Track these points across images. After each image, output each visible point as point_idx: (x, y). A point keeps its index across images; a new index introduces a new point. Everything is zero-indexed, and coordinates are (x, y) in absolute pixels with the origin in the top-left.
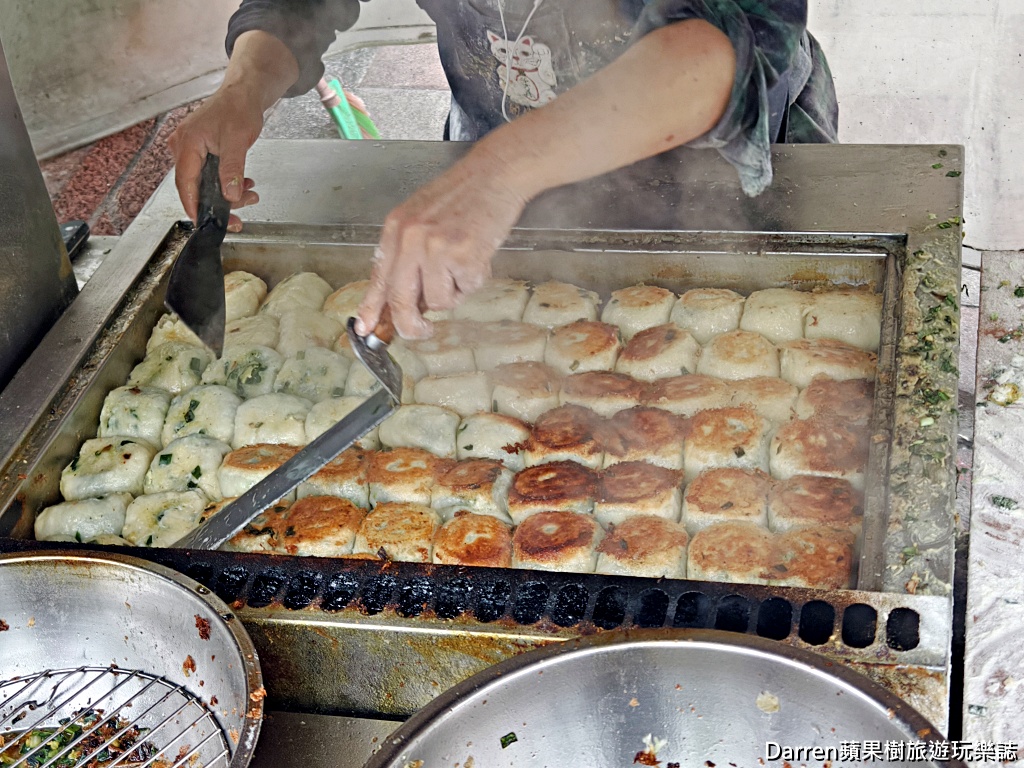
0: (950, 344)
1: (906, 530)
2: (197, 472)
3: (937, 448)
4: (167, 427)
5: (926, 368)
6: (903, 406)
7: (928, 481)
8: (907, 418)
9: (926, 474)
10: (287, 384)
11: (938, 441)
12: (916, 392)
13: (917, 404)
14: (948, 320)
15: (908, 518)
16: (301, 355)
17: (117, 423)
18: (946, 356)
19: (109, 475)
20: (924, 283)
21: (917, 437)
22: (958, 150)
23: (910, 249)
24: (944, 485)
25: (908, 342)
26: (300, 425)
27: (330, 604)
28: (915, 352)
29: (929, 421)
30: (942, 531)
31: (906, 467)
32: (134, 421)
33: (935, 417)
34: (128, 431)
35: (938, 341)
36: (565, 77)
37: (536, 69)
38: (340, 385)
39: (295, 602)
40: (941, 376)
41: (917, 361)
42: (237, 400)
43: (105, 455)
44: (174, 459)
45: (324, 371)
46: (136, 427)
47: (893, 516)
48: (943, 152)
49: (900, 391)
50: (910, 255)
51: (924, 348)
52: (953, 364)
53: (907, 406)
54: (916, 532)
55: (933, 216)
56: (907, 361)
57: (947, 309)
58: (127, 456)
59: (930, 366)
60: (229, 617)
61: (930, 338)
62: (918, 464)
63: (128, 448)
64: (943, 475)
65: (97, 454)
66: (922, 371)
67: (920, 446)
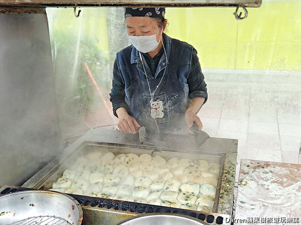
0: (233, 172)
1: (222, 205)
2: (82, 185)
3: (230, 190)
4: (76, 177)
5: (228, 176)
6: (223, 182)
7: (227, 196)
8: (224, 185)
9: (227, 195)
10: (101, 171)
11: (230, 189)
12: (226, 180)
13: (226, 182)
14: (233, 168)
15: (223, 203)
16: (105, 166)
17: (66, 176)
18: (233, 174)
19: (63, 184)
20: (229, 161)
21: (226, 188)
22: (237, 140)
23: (226, 156)
24: (231, 197)
25: (225, 171)
26: (102, 179)
27: (100, 206)
28: (226, 173)
29: (228, 185)
30: (229, 206)
31: (223, 194)
32: (70, 175)
33: (230, 185)
34: (68, 177)
35: (231, 172)
36: (165, 108)
37: (159, 107)
38: (112, 172)
39: (93, 206)
40: (231, 178)
41: (227, 175)
42: (91, 173)
43: (63, 181)
44: (78, 183)
45: (109, 169)
46: (70, 176)
47: (220, 202)
48: (234, 140)
49: (223, 180)
50: (226, 157)
51: (228, 173)
52: (234, 176)
53: (224, 183)
54: (224, 205)
55: (231, 151)
56: (225, 175)
57: (233, 166)
58: (67, 181)
59: (229, 176)
60: (78, 205)
61: (229, 171)
62: (225, 193)
63: (67, 180)
64: (230, 195)
65: (61, 180)
66: (227, 177)
67: (226, 190)
